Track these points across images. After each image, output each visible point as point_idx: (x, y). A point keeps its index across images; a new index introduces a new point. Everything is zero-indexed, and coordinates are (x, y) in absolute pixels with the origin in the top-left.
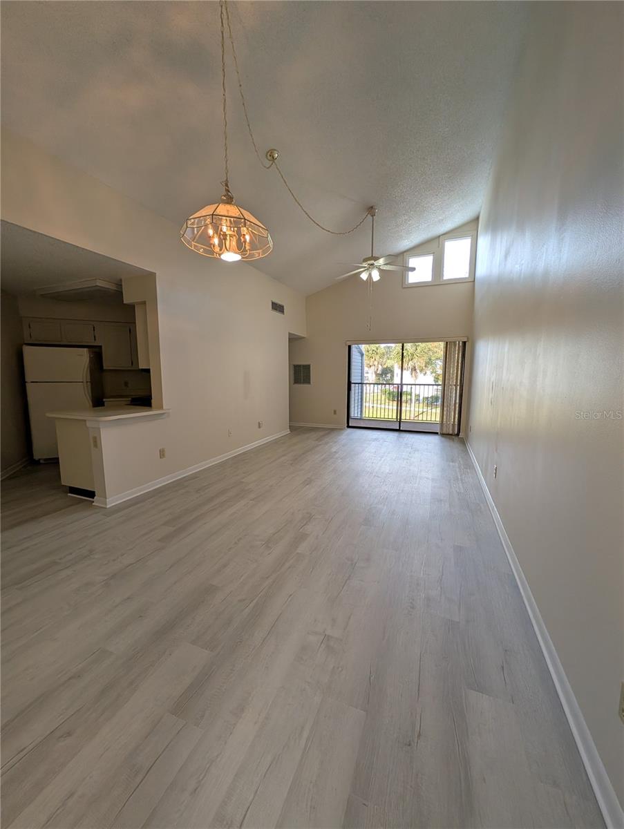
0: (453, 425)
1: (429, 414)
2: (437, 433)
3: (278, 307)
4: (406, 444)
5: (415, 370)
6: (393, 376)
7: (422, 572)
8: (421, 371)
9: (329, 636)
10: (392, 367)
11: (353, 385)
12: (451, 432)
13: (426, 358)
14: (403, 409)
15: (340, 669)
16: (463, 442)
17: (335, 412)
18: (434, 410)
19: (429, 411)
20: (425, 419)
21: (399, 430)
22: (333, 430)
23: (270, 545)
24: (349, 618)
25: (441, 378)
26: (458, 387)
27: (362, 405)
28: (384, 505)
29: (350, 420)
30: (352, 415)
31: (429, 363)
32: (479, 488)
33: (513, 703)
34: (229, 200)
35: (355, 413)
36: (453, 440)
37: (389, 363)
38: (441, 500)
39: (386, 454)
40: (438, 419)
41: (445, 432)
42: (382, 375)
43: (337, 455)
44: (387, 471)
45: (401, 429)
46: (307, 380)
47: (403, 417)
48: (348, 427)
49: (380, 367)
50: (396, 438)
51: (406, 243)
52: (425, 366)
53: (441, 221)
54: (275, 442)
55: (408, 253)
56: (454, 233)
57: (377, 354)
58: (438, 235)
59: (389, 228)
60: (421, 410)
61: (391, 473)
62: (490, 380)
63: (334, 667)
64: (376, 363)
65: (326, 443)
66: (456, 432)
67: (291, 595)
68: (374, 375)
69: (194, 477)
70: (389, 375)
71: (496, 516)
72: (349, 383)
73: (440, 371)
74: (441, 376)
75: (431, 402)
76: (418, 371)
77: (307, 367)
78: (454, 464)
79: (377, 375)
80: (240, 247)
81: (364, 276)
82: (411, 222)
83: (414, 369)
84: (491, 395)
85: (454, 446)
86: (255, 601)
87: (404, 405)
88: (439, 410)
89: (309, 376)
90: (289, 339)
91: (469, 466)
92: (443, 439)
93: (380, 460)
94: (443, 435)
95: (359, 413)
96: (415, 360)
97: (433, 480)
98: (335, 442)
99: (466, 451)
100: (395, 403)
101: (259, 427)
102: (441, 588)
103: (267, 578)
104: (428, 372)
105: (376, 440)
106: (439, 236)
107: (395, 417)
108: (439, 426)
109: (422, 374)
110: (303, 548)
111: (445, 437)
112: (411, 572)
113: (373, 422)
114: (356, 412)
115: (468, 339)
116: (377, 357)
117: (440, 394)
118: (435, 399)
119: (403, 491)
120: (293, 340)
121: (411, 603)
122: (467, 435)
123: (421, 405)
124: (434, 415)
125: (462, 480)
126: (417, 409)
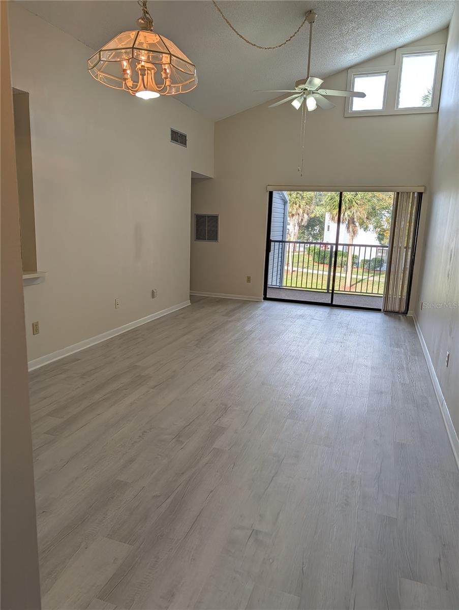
0: (401, 299)
1: (370, 283)
2: (379, 310)
3: (178, 138)
4: (340, 323)
5: (353, 223)
6: (323, 229)
7: (357, 470)
8: (361, 225)
9: (257, 531)
10: (323, 216)
11: (272, 244)
12: (397, 309)
13: (368, 207)
14: (338, 274)
15: (271, 561)
16: (412, 323)
17: (249, 279)
18: (377, 278)
19: (371, 279)
20: (364, 290)
21: (331, 305)
22: (245, 302)
23: (181, 439)
24: (278, 514)
25: (388, 235)
26: (410, 250)
27: (282, 270)
28: (314, 397)
29: (268, 290)
30: (269, 283)
31: (373, 213)
32: (428, 378)
33: (447, 589)
34: (148, 26)
35: (273, 281)
36: (400, 319)
37: (318, 211)
38: (382, 393)
39: (315, 336)
40: (381, 291)
41: (389, 308)
42: (307, 227)
43: (253, 335)
44: (317, 356)
45: (334, 303)
46: (213, 236)
47: (336, 288)
48: (266, 299)
49: (306, 216)
50: (327, 315)
51: (351, 58)
52: (367, 218)
53: (399, 31)
54: (174, 317)
55: (354, 70)
56: (416, 47)
57: (303, 198)
58: (396, 47)
59: (331, 37)
60: (360, 277)
61: (322, 359)
62: (448, 248)
63: (264, 559)
64: (301, 211)
65: (239, 320)
66: (403, 309)
67: (212, 491)
68: (297, 228)
69: (74, 359)
70: (317, 228)
71: (446, 411)
72: (269, 242)
73: (386, 225)
74: (389, 232)
75: (372, 266)
76: (357, 224)
77: (214, 219)
78: (399, 349)
79: (300, 226)
80: (159, 84)
81: (297, 104)
82: (360, 30)
83: (352, 221)
84: (448, 267)
85: (400, 327)
86: (172, 497)
87: (338, 269)
88: (383, 279)
89: (217, 231)
90: (192, 178)
91: (417, 352)
92: (387, 318)
93: (308, 343)
94: (387, 312)
95: (278, 280)
96: (354, 210)
97: (372, 368)
98: (250, 318)
99: (415, 334)
100: (327, 268)
101: (153, 296)
102: (378, 485)
103: (183, 473)
104: (371, 227)
105: (302, 316)
106: (396, 49)
107: (325, 287)
108: (382, 300)
109: (362, 229)
110: (220, 443)
111: (390, 316)
112: (346, 469)
113: (297, 293)
114: (274, 278)
115: (425, 189)
116: (303, 203)
117: (385, 257)
118: (378, 262)
119: (336, 381)
120: (197, 181)
121: (346, 500)
122: (417, 313)
123: (360, 271)
124: (375, 285)
125: (407, 369)
126: (354, 276)
